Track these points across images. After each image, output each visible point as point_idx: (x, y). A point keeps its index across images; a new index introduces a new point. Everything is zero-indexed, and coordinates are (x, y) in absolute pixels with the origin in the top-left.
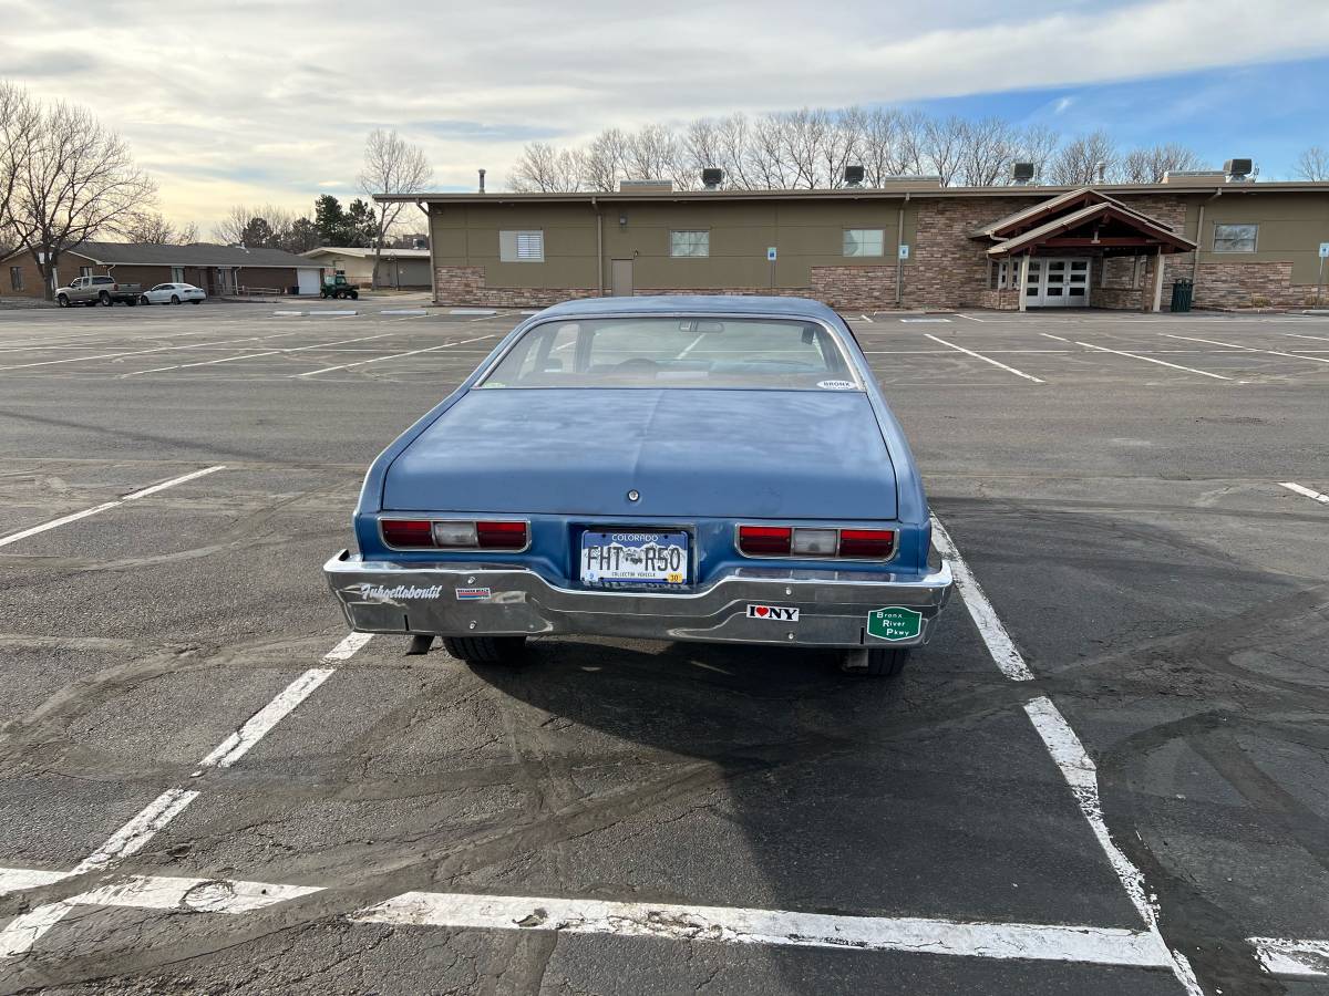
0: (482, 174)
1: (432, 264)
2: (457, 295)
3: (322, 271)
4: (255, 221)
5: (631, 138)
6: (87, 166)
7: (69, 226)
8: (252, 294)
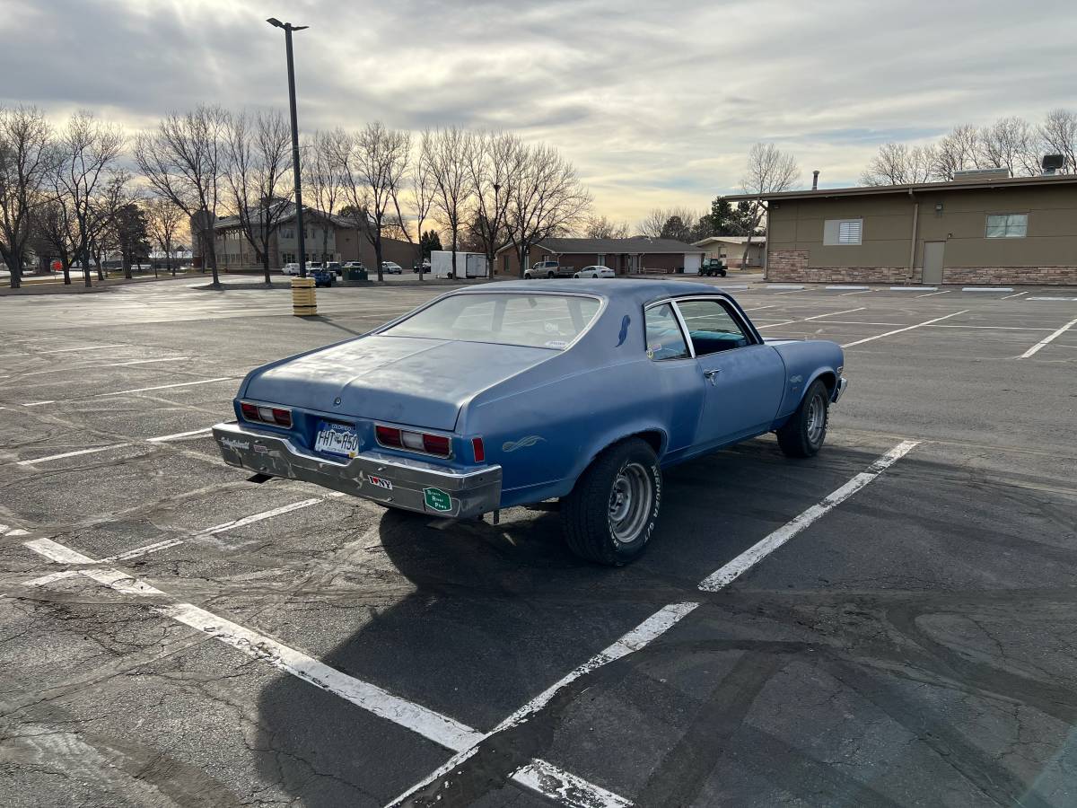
0: (816, 174)
1: (766, 248)
2: (785, 273)
3: (703, 255)
4: (673, 219)
5: (985, 132)
6: (552, 186)
7: (537, 228)
8: (648, 273)
